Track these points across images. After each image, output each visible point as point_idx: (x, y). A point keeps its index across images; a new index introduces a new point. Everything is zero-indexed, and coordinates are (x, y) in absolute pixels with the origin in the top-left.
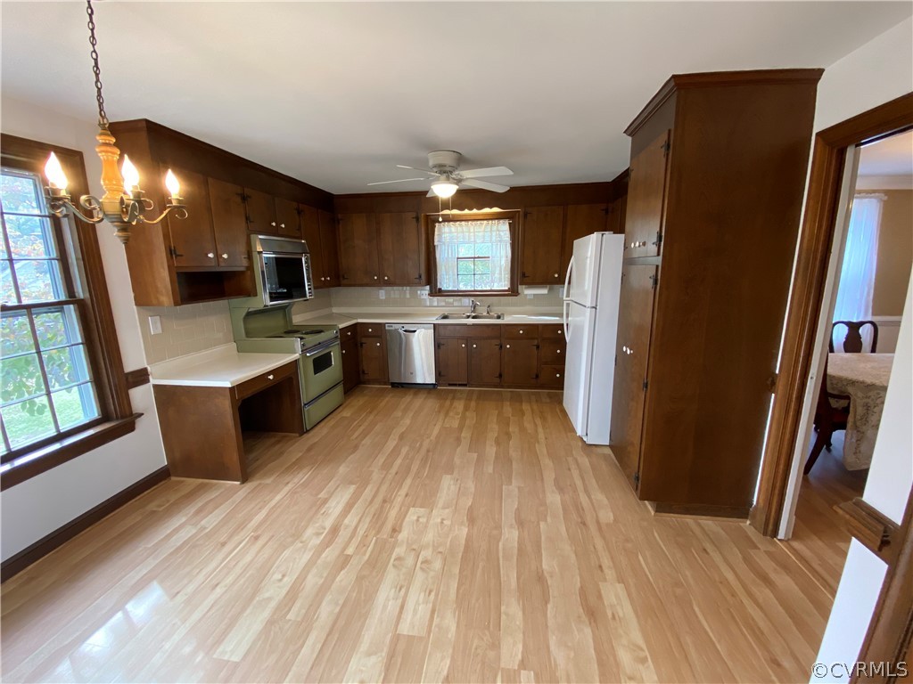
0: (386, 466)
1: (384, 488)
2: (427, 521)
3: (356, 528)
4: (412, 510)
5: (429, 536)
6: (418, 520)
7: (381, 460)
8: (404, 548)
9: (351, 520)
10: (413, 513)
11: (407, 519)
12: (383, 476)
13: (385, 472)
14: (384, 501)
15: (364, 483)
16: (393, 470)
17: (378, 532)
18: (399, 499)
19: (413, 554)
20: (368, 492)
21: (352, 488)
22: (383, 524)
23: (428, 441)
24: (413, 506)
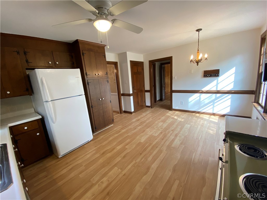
0: (160, 152)
1: (162, 143)
2: (154, 133)
3: (171, 135)
4: (156, 136)
5: (155, 130)
6: (156, 133)
7: (162, 156)
8: (160, 130)
9: (172, 137)
10: (156, 135)
11: (158, 134)
12: (162, 148)
13: (161, 149)
14: (163, 139)
15: (169, 147)
16: (158, 149)
17: (165, 133)
18: (159, 139)
19: (159, 129)
20: (167, 143)
21: (173, 146)
22: (164, 134)
23: (137, 161)
24: (155, 136)
